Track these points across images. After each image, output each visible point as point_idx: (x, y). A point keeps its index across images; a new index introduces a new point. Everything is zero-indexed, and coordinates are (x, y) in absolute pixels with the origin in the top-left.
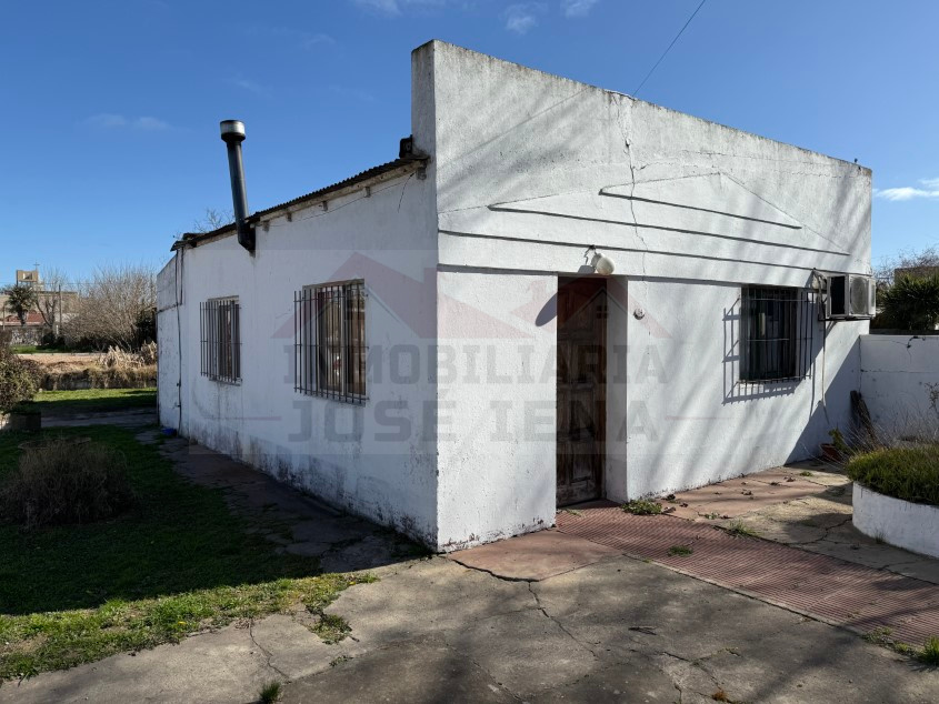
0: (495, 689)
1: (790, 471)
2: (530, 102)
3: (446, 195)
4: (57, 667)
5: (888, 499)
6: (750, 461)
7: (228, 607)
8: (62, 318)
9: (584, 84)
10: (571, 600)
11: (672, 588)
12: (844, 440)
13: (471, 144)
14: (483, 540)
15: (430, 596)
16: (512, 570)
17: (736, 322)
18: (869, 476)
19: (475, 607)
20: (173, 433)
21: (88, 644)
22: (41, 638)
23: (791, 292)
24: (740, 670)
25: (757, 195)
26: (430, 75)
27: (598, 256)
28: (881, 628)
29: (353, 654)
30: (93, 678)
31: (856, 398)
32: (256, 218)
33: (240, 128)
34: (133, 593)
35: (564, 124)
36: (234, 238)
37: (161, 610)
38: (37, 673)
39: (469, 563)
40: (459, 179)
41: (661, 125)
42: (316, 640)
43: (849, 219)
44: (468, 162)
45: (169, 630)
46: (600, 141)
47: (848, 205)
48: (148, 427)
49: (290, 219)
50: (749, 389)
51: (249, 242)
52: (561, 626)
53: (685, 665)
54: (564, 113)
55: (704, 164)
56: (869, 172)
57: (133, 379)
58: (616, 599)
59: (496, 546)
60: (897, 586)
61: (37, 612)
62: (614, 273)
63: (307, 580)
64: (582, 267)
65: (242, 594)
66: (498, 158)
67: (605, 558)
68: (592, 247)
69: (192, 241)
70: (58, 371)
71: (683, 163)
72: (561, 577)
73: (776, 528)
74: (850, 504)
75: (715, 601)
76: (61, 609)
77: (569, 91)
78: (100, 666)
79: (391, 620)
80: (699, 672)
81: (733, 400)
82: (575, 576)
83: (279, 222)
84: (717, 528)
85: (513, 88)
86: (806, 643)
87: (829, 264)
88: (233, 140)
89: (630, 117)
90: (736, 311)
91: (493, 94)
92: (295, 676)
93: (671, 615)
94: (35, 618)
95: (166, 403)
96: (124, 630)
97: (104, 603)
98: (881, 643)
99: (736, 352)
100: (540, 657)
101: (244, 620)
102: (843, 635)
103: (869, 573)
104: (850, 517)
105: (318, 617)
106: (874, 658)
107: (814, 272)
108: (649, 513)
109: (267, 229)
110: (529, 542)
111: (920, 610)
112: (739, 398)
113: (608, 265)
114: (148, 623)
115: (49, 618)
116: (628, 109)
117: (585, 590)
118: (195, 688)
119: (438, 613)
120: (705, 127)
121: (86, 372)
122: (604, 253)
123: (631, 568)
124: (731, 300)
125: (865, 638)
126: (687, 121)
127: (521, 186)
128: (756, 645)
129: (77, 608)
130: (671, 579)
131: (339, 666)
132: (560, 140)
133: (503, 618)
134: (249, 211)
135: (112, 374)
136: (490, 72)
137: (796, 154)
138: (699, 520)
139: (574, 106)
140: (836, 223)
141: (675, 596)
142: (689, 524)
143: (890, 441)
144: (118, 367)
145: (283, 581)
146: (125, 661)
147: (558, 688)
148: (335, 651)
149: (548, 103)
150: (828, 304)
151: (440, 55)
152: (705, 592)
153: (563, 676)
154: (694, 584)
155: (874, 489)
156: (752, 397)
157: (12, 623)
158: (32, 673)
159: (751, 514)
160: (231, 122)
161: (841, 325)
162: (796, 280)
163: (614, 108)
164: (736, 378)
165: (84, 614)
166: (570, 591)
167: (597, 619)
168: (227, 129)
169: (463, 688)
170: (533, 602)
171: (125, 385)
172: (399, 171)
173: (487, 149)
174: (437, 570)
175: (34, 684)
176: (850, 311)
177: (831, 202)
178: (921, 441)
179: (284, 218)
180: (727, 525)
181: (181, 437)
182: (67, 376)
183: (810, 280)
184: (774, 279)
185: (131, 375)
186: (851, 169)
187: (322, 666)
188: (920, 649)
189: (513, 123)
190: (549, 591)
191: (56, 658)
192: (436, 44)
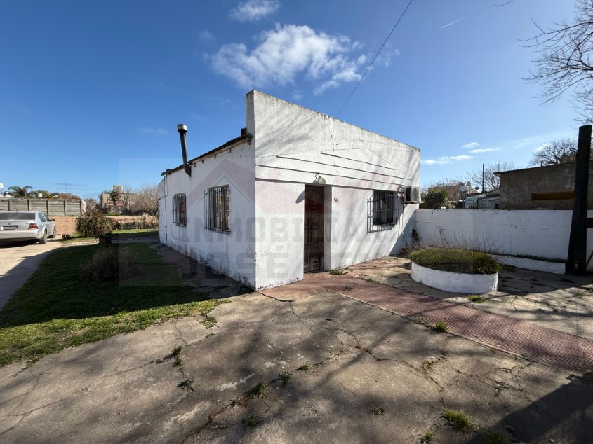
0: (270, 346)
1: (390, 258)
2: (293, 117)
3: (259, 151)
4: (90, 342)
5: (424, 268)
6: (377, 254)
7: (169, 314)
8: (130, 203)
9: (314, 111)
10: (305, 309)
11: (344, 303)
12: (410, 247)
13: (270, 131)
14: (274, 286)
15: (250, 308)
16: (284, 297)
17: (372, 204)
18: (417, 259)
19: (268, 312)
20: (164, 245)
21: (106, 331)
22: (87, 328)
23: (392, 193)
24: (367, 335)
25: (380, 156)
26: (253, 104)
27: (320, 177)
28: (420, 317)
29: (215, 333)
30: (104, 346)
31: (414, 232)
32: (191, 162)
33: (185, 127)
34: (131, 309)
35: (307, 126)
36: (183, 171)
37: (140, 316)
38: (80, 344)
39: (268, 295)
40: (265, 145)
41: (344, 129)
42: (202, 327)
43: (412, 167)
44: (268, 138)
45: (142, 324)
46: (321, 133)
47: (412, 162)
48: (155, 243)
49: (203, 162)
50: (377, 228)
51: (189, 172)
52: (300, 318)
53: (346, 334)
54: (307, 122)
55: (360, 145)
56: (419, 150)
57: (153, 226)
58: (322, 307)
59: (280, 288)
60: (426, 300)
61: (88, 317)
62: (327, 183)
63: (203, 302)
64: (314, 181)
65: (176, 308)
66: (280, 138)
67: (321, 291)
68: (318, 174)
69: (170, 172)
70: (123, 222)
71: (352, 143)
72: (303, 299)
73: (384, 279)
74: (411, 269)
75: (359, 308)
76: (99, 316)
77: (309, 114)
78: (109, 340)
79: (233, 318)
80: (351, 337)
81: (370, 232)
82: (308, 298)
83: (199, 163)
84: (363, 279)
85: (286, 111)
86: (392, 323)
87: (405, 183)
88: (182, 132)
89: (333, 126)
90: (372, 200)
91: (278, 113)
92: (190, 342)
93: (343, 314)
94: (87, 320)
95: (162, 234)
96: (123, 325)
97: (117, 313)
98: (420, 323)
99: (372, 215)
100: (290, 332)
101: (174, 319)
102: (406, 320)
103: (416, 296)
104: (411, 275)
105: (205, 317)
106: (417, 329)
107: (400, 186)
108: (338, 274)
109: (195, 167)
110: (292, 286)
111: (434, 309)
112: (373, 232)
113: (324, 180)
114: (134, 322)
115: (93, 320)
116: (331, 122)
117: (311, 304)
118: (147, 349)
119: (252, 315)
120: (361, 130)
121: (134, 223)
122: (323, 176)
123: (329, 295)
124: (370, 195)
125: (415, 321)
126: (354, 128)
127: (290, 149)
128: (372, 325)
129: (106, 315)
130: (343, 299)
131: (209, 337)
132: (306, 132)
133: (278, 316)
134: (189, 160)
135: (144, 223)
136: (278, 104)
137: (394, 142)
138: (357, 276)
139: (311, 119)
140: (408, 168)
141: (344, 306)
142: (352, 277)
143: (425, 247)
144: (147, 221)
145: (194, 303)
146: (120, 338)
147: (295, 345)
148: (208, 332)
149: (301, 117)
150: (405, 197)
151: (256, 96)
152: (356, 304)
153: (298, 340)
154: (352, 301)
155: (420, 264)
156: (377, 231)
157: (77, 323)
158: (78, 344)
159: (375, 274)
160: (182, 125)
161: (409, 205)
162: (394, 189)
163: (326, 121)
164: (372, 224)
165: (109, 318)
166: (305, 304)
167: (314, 316)
168: (180, 127)
169: (257, 346)
170: (290, 309)
171: (149, 227)
172: (241, 141)
173: (276, 134)
174: (256, 297)
175: (78, 349)
176: (412, 200)
177: (406, 160)
178: (436, 247)
179: (201, 162)
180: (366, 278)
181: (167, 247)
182: (127, 224)
183: (399, 189)
184: (386, 188)
185: (152, 224)
186: (413, 149)
187: (202, 338)
188: (434, 325)
189: (287, 124)
190: (297, 305)
191: (89, 338)
192: (255, 92)
